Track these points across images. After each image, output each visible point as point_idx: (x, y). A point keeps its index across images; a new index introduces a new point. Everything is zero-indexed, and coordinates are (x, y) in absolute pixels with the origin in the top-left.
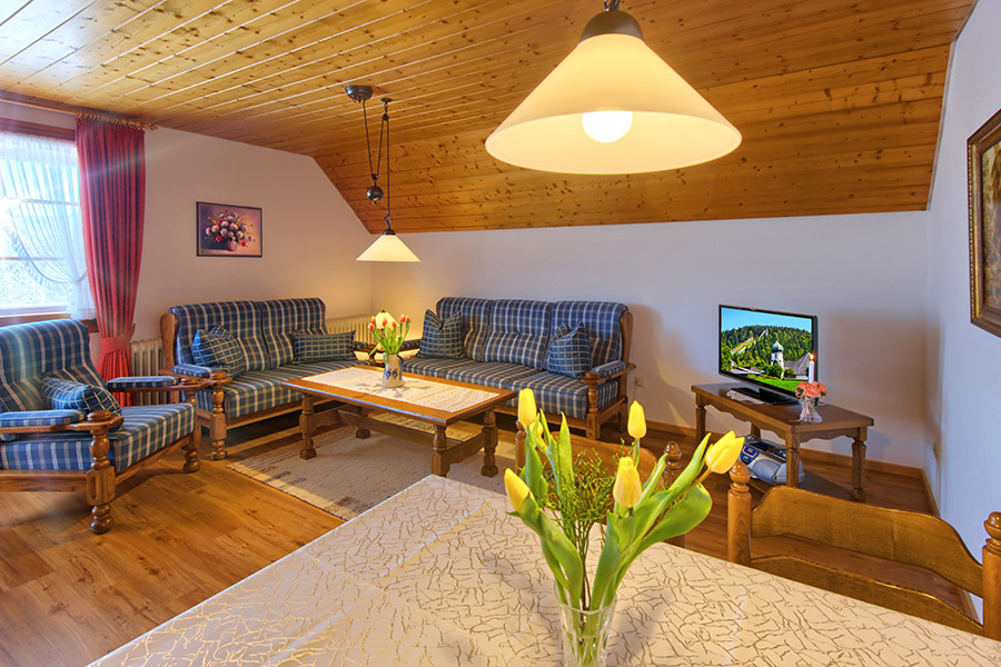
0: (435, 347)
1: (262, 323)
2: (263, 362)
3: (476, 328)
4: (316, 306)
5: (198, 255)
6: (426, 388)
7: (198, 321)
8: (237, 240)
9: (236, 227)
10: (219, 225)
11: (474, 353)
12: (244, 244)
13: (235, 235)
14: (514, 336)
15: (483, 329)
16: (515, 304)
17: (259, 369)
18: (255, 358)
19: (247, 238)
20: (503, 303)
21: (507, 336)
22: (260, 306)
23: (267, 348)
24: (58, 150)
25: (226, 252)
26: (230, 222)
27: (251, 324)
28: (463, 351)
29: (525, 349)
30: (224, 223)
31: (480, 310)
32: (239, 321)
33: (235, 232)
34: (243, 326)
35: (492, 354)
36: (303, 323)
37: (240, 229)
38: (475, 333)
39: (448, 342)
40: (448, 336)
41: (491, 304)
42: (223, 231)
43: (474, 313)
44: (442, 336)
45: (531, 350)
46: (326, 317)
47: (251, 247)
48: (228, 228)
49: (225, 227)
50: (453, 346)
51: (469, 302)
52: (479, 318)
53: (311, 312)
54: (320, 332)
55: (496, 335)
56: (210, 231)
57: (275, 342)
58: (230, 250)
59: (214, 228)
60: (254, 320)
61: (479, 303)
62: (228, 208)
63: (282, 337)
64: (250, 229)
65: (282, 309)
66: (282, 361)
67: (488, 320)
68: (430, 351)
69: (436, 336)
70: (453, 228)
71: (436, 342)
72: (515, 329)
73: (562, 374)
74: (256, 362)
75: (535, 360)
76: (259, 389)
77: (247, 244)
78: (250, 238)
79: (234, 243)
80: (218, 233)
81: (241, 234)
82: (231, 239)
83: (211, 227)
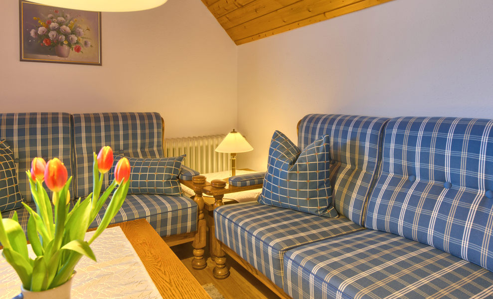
3: (357, 164)
8: (69, 45)
9: (68, 29)
10: (47, 28)
11: (351, 209)
12: (78, 50)
13: (67, 38)
14: (436, 191)
15: (370, 167)
19: (82, 42)
21: (421, 187)
22: (72, 121)
25: (57, 58)
26: (60, 24)
30: (53, 25)
31: (363, 135)
32: (39, 137)
33: (66, 35)
35: (387, 218)
37: (73, 33)
38: (355, 173)
39: (303, 186)
40: (303, 176)
42: (52, 34)
43: (353, 139)
44: (291, 176)
46: (164, 136)
47: (89, 54)
48: (58, 30)
49: (54, 29)
51: (346, 121)
52: (362, 149)
53: (143, 128)
56: (36, 33)
58: (60, 55)
59: (41, 30)
60: (62, 136)
61: (362, 122)
64: (86, 34)
67: (380, 153)
77: (82, 49)
78: (86, 43)
79: (66, 48)
80: (45, 36)
81: (75, 38)
82: (62, 44)
83: (37, 28)
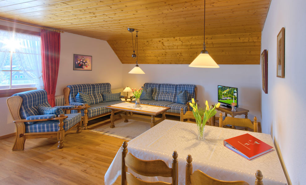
0: (145, 97)
1: (94, 90)
2: (94, 102)
3: (156, 91)
4: (108, 85)
5: (74, 70)
6: (147, 107)
7: (76, 90)
8: (85, 66)
9: (85, 62)
10: (80, 61)
11: (155, 98)
13: (84, 64)
14: (166, 94)
15: (158, 92)
16: (167, 85)
17: (93, 104)
18: (92, 101)
19: (88, 65)
20: (163, 85)
21: (165, 93)
22: (93, 85)
23: (95, 98)
24: (35, 38)
25: (82, 69)
27: (91, 91)
28: (152, 98)
29: (170, 97)
30: (82, 60)
31: (157, 87)
32: (87, 90)
33: (84, 63)
34: (88, 91)
35: (161, 98)
36: (105, 90)
37: (86, 62)
38: (155, 93)
40: (148, 94)
41: (160, 85)
43: (155, 87)
44: (147, 94)
45: (171, 97)
46: (111, 88)
47: (89, 68)
49: (82, 62)
50: (150, 97)
51: (154, 84)
52: (157, 89)
53: (107, 87)
54: (110, 93)
55: (161, 93)
56: (77, 63)
57: (97, 96)
58: (83, 68)
60: (92, 89)
61: (157, 84)
62: (83, 56)
63: (99, 94)
64: (89, 62)
65: (99, 86)
66: (100, 101)
67: (159, 89)
68: (143, 98)
69: (145, 94)
70: (148, 63)
71: (145, 95)
72: (167, 92)
73: (180, 103)
74: (92, 102)
75: (173, 100)
76: (97, 109)
77: (88, 67)
78: (89, 65)
79: (84, 66)
80: (80, 63)
81: (86, 64)
82: (83, 65)
83: (78, 61)
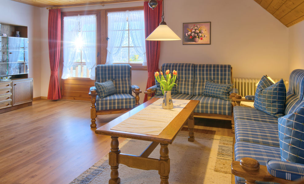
1: (194, 74)
4: (226, 69)
5: (183, 45)
8: (199, 37)
9: (198, 31)
10: (191, 32)
12: (202, 39)
13: (198, 35)
19: (203, 36)
22: (194, 66)
23: (194, 85)
25: (194, 43)
26: (196, 30)
27: (189, 74)
30: (193, 30)
33: (198, 34)
36: (216, 77)
37: (200, 32)
42: (193, 34)
47: (206, 40)
48: (195, 32)
56: (188, 34)
58: (195, 42)
59: (189, 33)
60: (191, 72)
62: (195, 24)
64: (205, 31)
65: (205, 68)
74: (186, 90)
79: (197, 39)
80: (191, 35)
81: (200, 34)
82: (196, 37)
83: (188, 33)
